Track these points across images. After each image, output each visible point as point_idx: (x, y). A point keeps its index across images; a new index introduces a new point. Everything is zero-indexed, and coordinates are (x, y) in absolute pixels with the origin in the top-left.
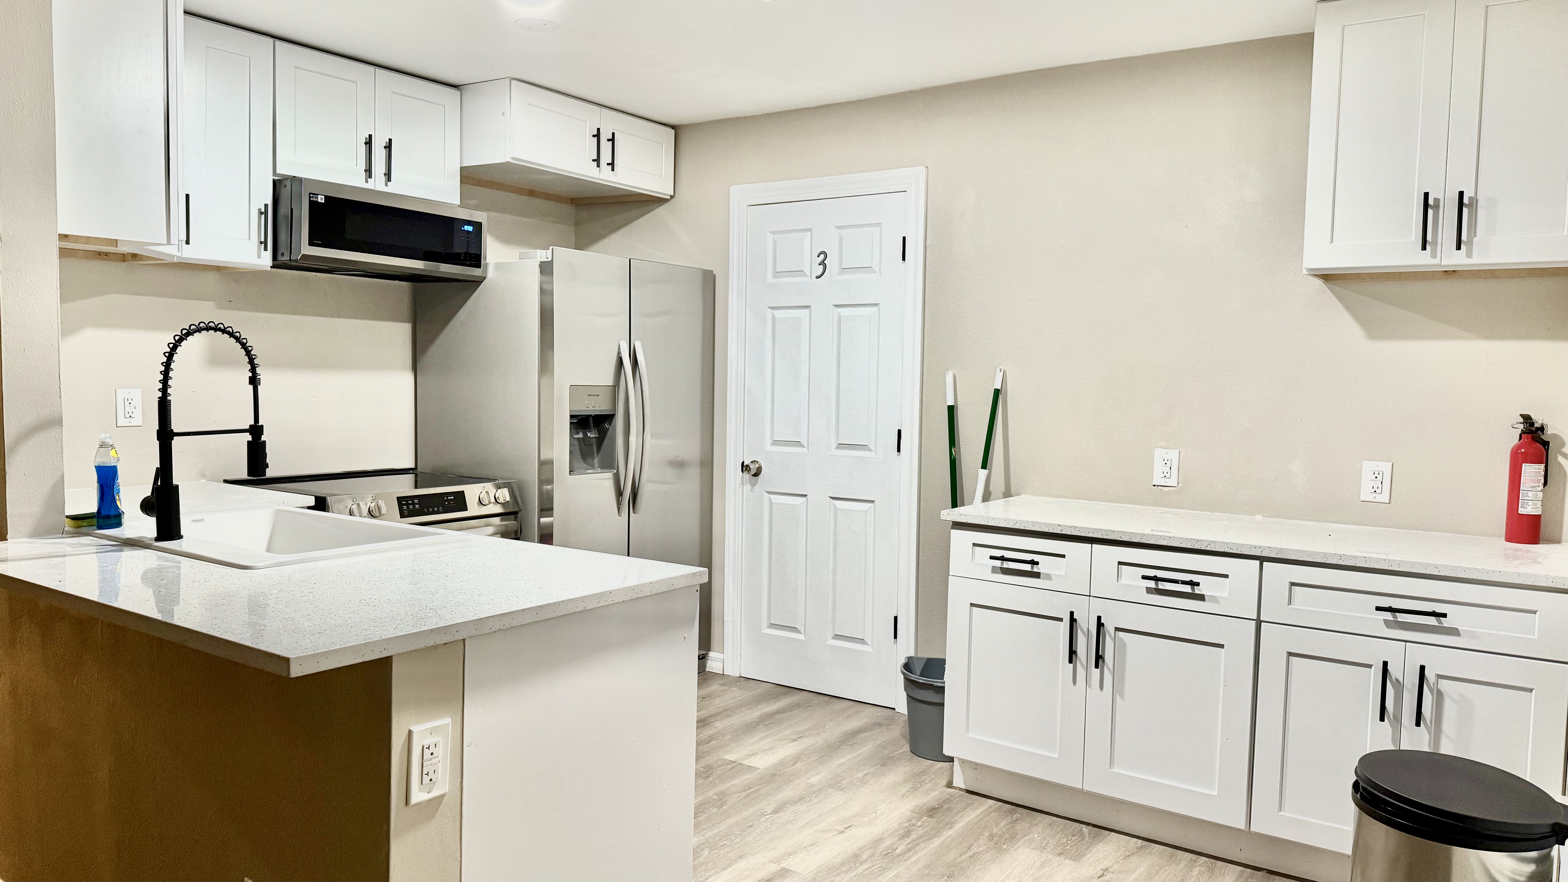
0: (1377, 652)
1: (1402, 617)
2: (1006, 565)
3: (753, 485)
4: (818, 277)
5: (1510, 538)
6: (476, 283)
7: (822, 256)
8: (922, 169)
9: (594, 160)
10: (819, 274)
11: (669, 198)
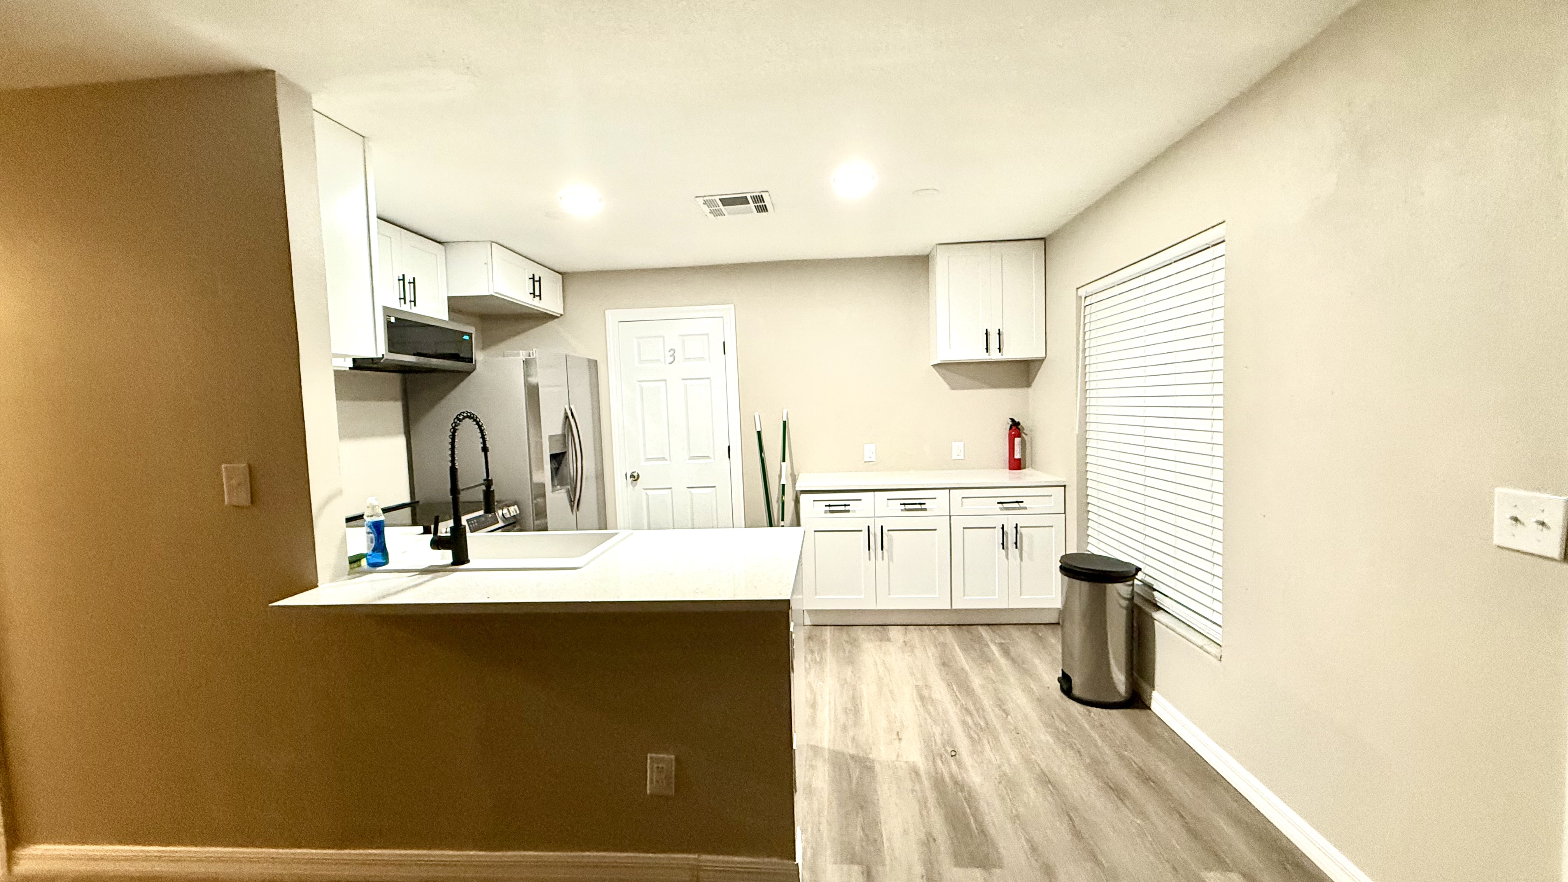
0: (998, 522)
1: (1006, 505)
2: (832, 508)
3: (634, 486)
4: (670, 364)
5: (1010, 469)
6: (468, 373)
7: (672, 352)
8: (732, 306)
9: (531, 294)
10: (670, 362)
11: (559, 315)
